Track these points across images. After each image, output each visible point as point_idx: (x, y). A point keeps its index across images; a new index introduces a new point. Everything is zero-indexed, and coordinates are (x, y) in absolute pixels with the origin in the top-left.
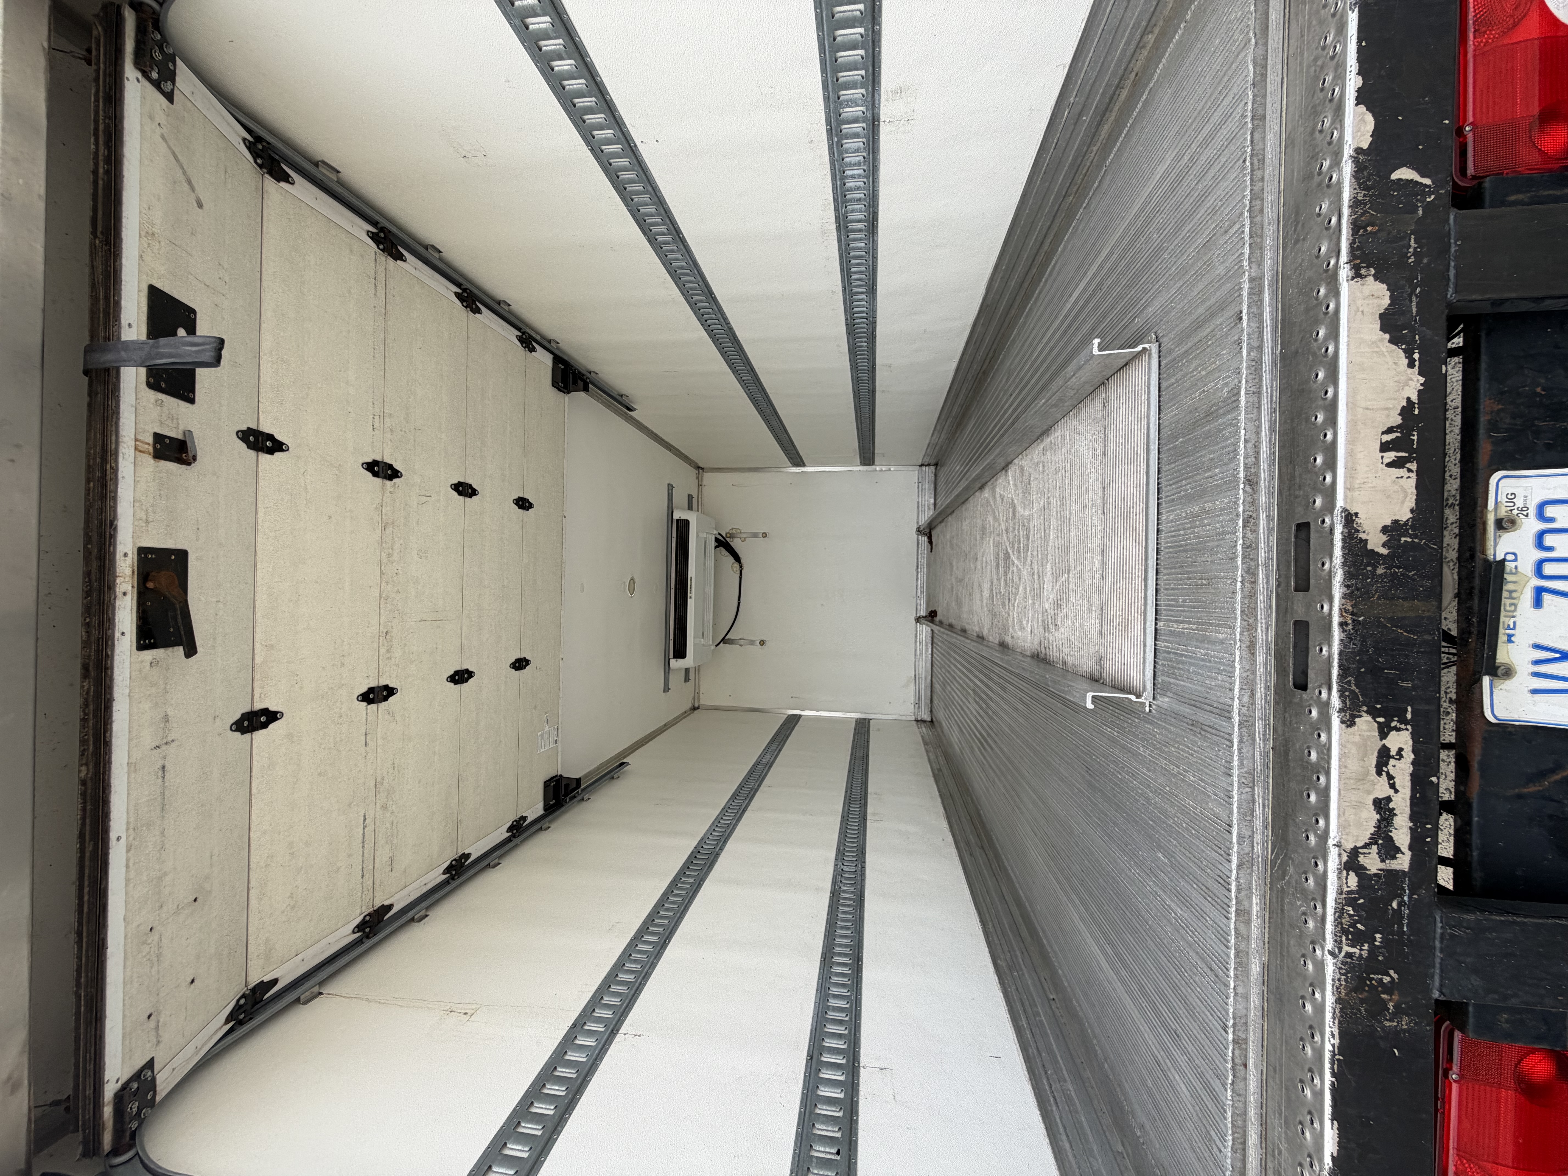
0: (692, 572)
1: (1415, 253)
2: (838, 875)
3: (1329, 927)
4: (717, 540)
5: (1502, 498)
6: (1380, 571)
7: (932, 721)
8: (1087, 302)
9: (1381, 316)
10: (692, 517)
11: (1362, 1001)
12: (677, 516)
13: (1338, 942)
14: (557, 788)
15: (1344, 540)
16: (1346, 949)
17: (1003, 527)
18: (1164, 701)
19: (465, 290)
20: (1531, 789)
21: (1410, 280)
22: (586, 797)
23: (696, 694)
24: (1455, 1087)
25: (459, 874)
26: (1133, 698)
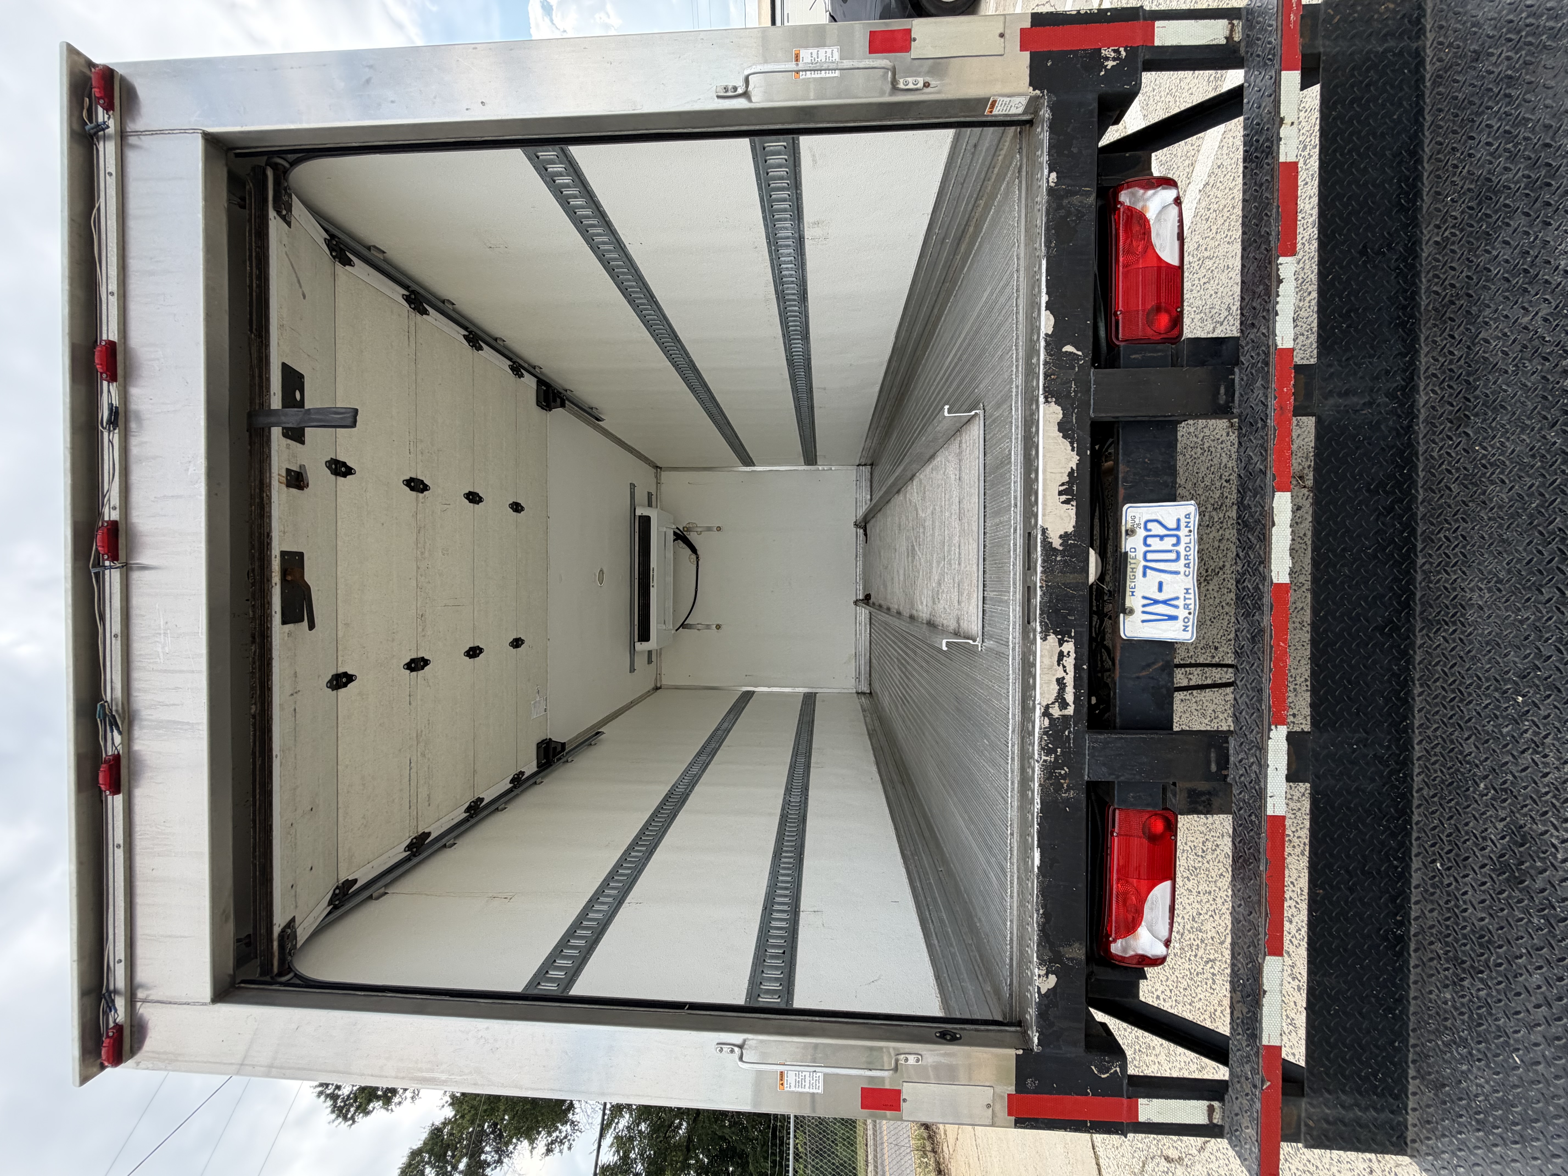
0: (653, 564)
1: (1074, 391)
2: (786, 804)
3: (1036, 747)
4: (675, 534)
5: (1129, 519)
6: (1059, 558)
7: (871, 693)
8: (956, 365)
9: (1059, 424)
10: (653, 514)
11: (1051, 784)
12: (639, 512)
13: (1040, 755)
14: (547, 750)
15: (1041, 542)
16: (1044, 758)
17: (911, 525)
18: (989, 643)
19: (470, 332)
20: (1144, 673)
21: (1072, 405)
22: (570, 759)
23: (659, 675)
24: (1116, 839)
25: (476, 814)
26: (971, 642)
